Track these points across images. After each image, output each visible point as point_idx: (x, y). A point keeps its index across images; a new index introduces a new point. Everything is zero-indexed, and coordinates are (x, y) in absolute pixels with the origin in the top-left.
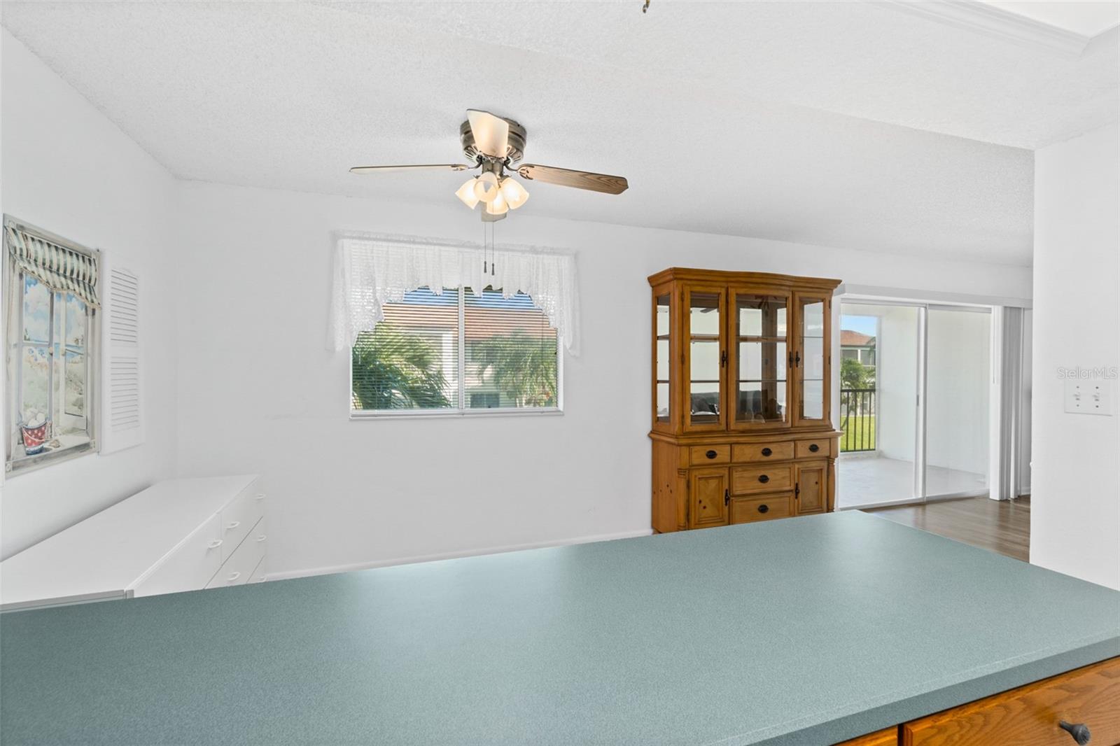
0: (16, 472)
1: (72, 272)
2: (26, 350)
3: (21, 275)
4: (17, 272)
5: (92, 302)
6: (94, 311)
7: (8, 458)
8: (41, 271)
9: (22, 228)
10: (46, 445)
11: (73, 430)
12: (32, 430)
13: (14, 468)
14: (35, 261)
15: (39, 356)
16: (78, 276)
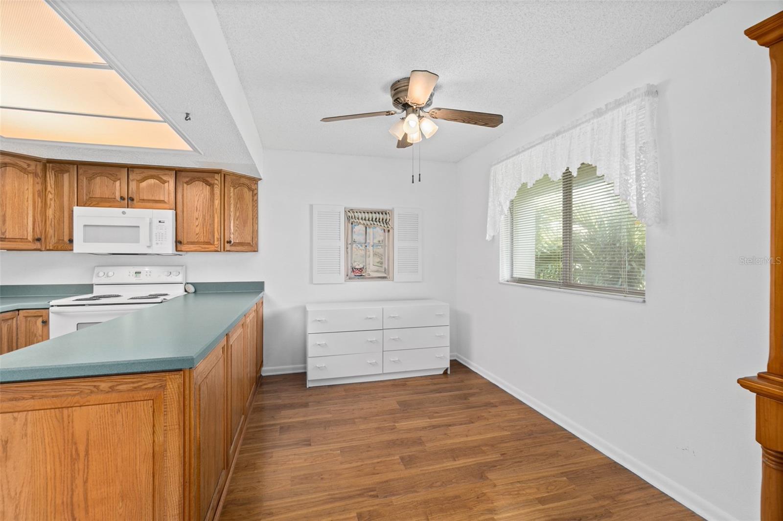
0: (350, 280)
1: (376, 219)
2: (354, 245)
3: (352, 224)
4: (350, 222)
5: (388, 227)
6: (389, 231)
7: (347, 275)
8: (361, 221)
9: (352, 210)
10: (363, 274)
11: (377, 271)
12: (357, 269)
13: (349, 279)
14: (358, 218)
15: (360, 247)
16: (379, 219)
